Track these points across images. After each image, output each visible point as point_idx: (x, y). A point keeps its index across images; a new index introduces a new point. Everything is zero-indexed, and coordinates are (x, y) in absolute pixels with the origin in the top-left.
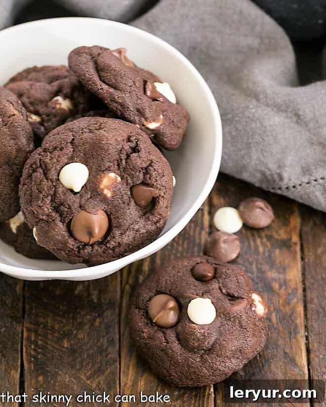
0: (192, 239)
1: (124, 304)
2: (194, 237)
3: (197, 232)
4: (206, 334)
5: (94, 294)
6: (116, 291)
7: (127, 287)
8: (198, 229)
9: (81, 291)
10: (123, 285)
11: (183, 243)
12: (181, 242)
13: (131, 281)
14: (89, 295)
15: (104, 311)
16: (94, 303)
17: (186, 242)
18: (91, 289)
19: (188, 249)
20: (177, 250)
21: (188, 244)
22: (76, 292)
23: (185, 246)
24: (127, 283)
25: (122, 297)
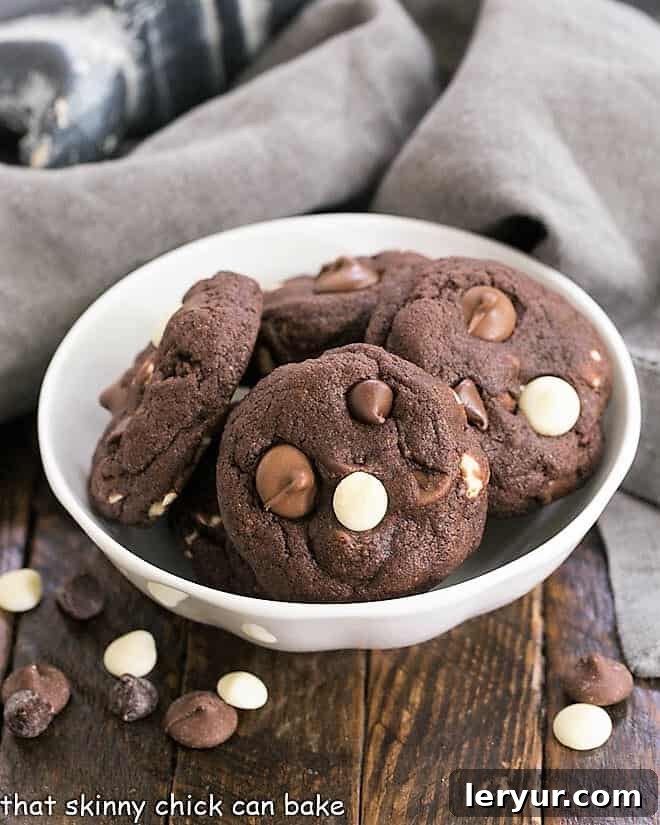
0: (507, 654)
1: (371, 758)
2: (512, 650)
3: (518, 643)
4: (366, 553)
5: (312, 739)
6: (355, 735)
7: (378, 729)
8: (520, 638)
9: (287, 733)
10: (370, 725)
11: (490, 661)
12: (486, 658)
13: (386, 719)
14: (303, 739)
15: (330, 768)
16: (311, 752)
17: (495, 659)
18: (308, 729)
19: (500, 669)
20: (478, 671)
21: (499, 662)
22: (279, 735)
23: (494, 664)
24: (378, 721)
25: (366, 745)
